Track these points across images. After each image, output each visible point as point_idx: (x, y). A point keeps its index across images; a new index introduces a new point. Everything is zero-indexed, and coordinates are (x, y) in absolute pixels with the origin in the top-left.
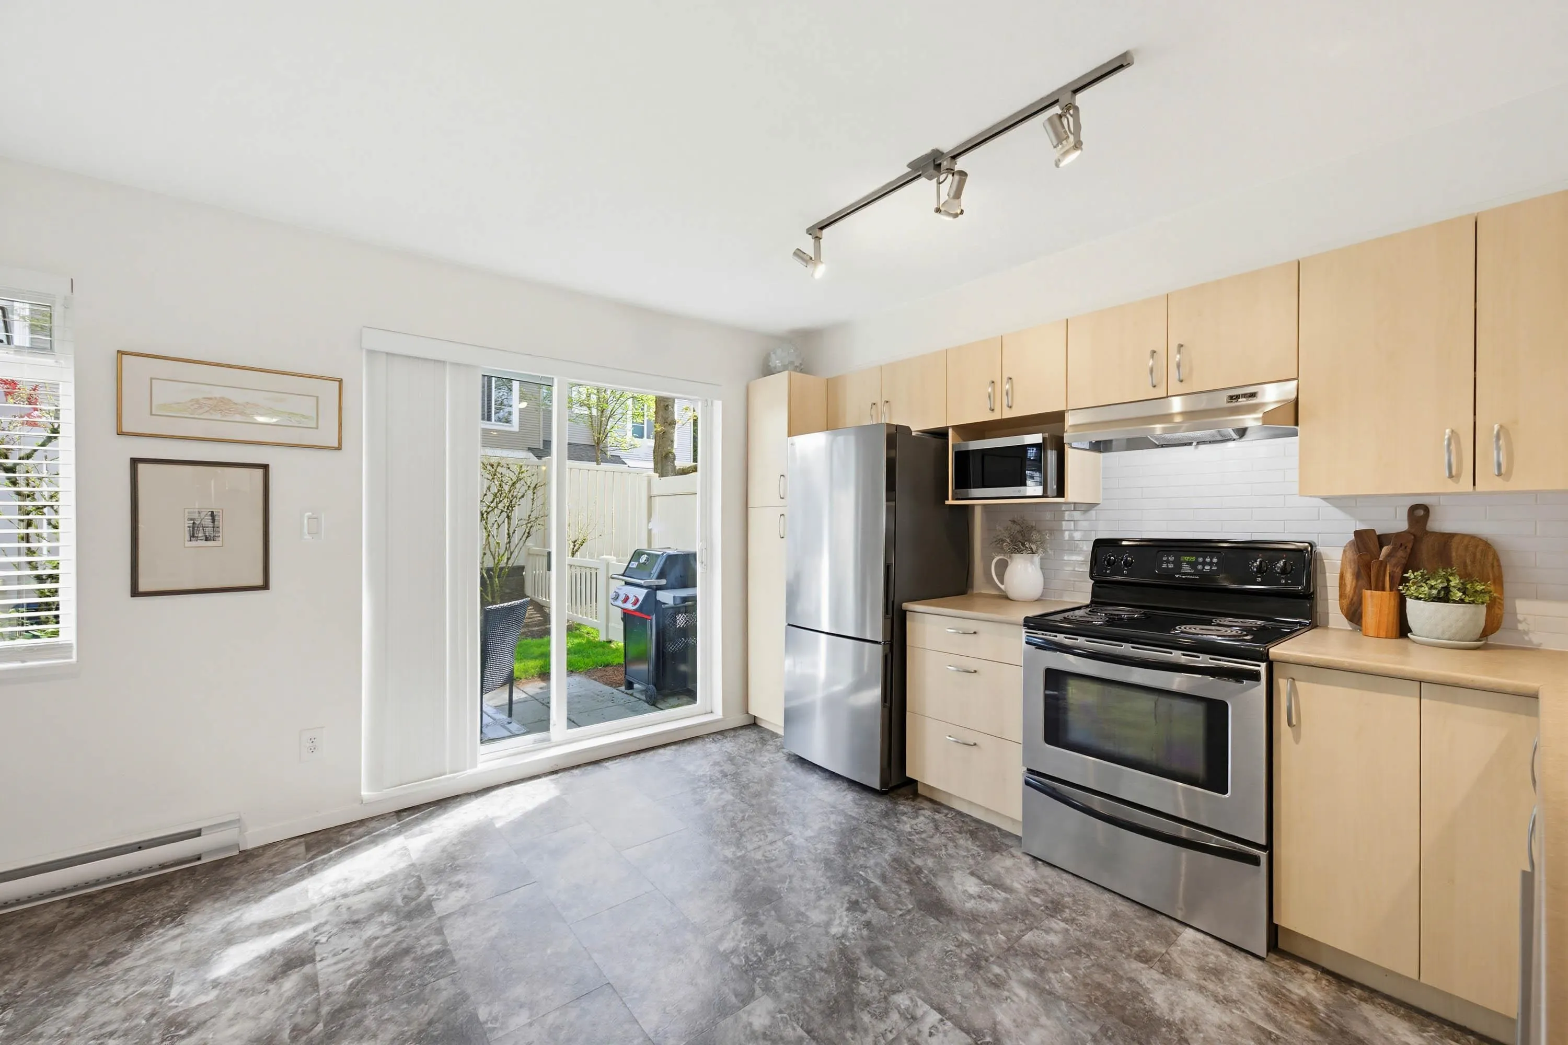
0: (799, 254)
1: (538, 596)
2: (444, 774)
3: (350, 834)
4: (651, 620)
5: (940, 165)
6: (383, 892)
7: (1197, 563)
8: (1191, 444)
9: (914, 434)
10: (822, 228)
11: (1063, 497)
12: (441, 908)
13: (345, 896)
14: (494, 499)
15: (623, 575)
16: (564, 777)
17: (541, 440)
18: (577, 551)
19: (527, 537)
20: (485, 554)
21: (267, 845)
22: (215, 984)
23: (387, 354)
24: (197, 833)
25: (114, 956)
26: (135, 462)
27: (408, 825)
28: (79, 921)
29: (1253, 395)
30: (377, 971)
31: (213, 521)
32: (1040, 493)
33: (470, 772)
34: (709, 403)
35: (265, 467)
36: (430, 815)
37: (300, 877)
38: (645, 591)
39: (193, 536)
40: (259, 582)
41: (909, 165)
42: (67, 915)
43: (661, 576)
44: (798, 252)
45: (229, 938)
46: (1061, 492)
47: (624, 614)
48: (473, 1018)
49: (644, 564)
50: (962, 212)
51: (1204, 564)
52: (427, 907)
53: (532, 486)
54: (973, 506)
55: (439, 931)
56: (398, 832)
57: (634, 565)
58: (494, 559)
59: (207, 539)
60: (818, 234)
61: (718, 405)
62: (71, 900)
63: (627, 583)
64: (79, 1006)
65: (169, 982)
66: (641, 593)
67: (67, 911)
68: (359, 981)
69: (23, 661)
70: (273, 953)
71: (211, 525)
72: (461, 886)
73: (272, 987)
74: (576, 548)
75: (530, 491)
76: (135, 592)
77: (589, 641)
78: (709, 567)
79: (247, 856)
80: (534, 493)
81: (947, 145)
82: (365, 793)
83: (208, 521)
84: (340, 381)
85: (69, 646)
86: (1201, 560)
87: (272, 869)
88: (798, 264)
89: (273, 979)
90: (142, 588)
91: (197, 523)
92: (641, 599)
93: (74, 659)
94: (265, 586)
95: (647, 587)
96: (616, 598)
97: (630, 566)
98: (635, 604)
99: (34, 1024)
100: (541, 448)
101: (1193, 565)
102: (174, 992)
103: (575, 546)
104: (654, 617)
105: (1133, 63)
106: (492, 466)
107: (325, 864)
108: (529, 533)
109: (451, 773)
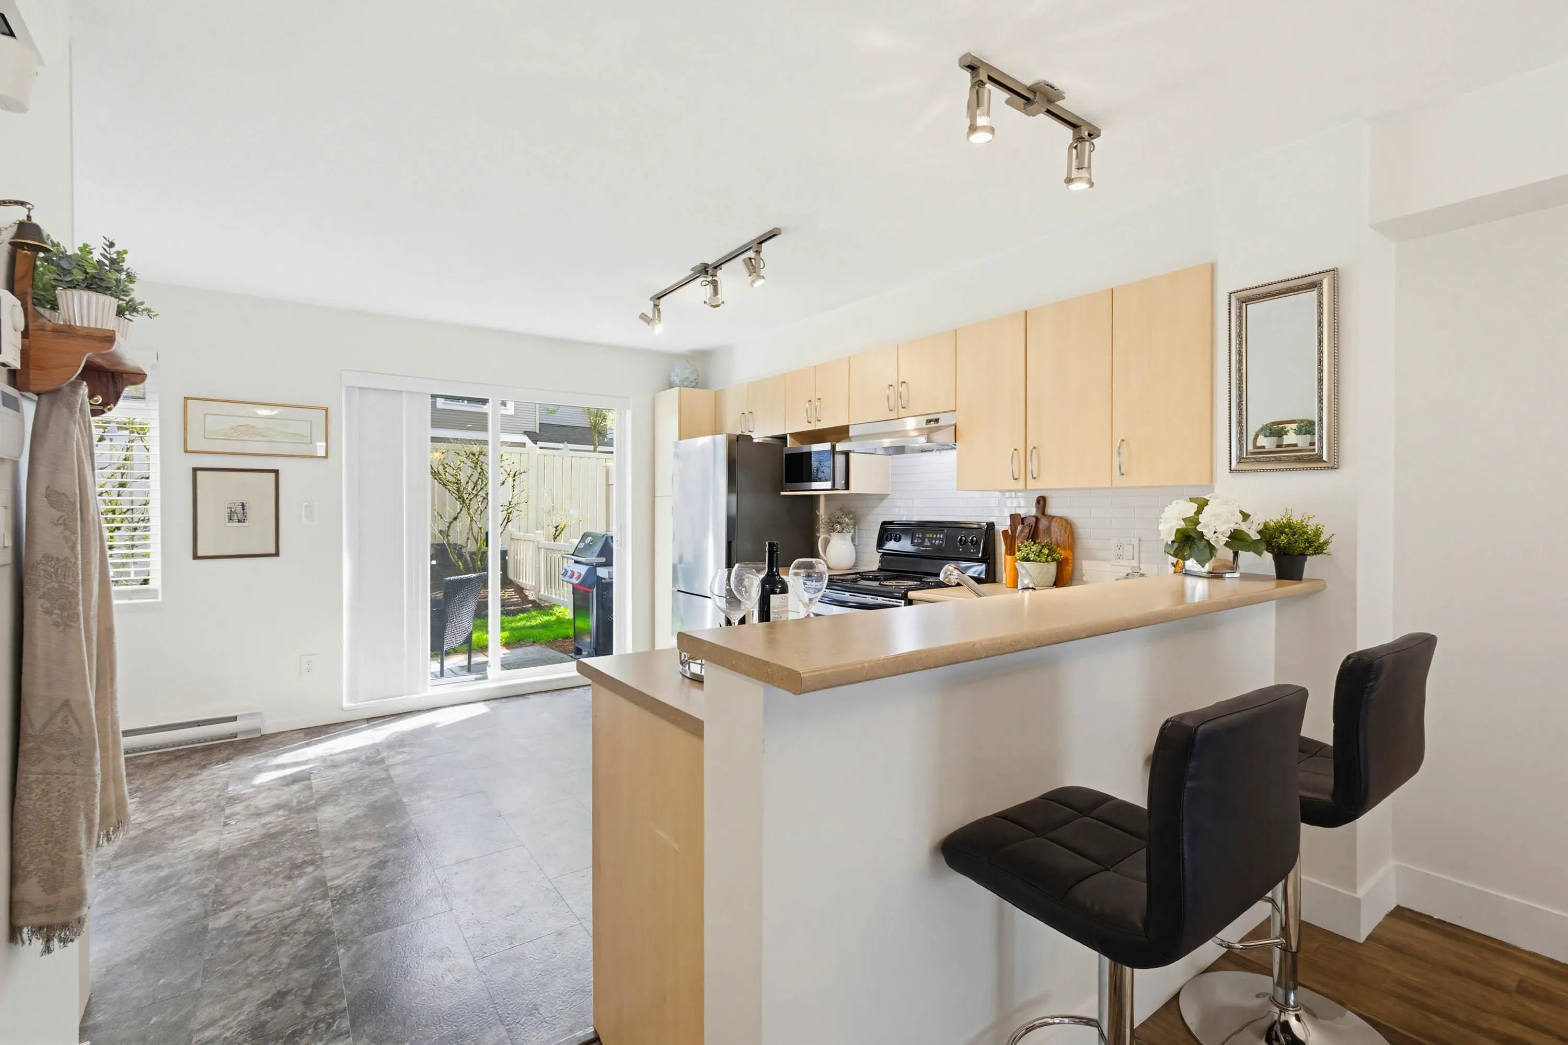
0: (643, 317)
1: (519, 579)
2: (403, 695)
3: (334, 729)
4: (593, 592)
5: (707, 271)
6: (354, 755)
7: (932, 538)
8: (932, 451)
9: (755, 441)
10: (659, 298)
11: (848, 490)
12: (388, 762)
13: (331, 755)
14: (474, 487)
15: (573, 555)
16: (494, 704)
17: (538, 422)
18: (558, 535)
19: (508, 522)
20: (468, 539)
21: (278, 733)
22: (253, 786)
23: (360, 388)
24: (234, 719)
25: (190, 776)
26: (195, 470)
27: (374, 726)
28: (168, 761)
29: (937, 420)
30: (347, 784)
31: (243, 509)
32: (830, 487)
33: (422, 695)
34: (623, 412)
35: (276, 472)
36: (389, 722)
37: (302, 747)
38: (587, 567)
39: (231, 519)
40: (273, 551)
41: (692, 270)
42: (158, 760)
43: (600, 555)
44: (643, 316)
45: (259, 770)
46: (847, 487)
47: (574, 588)
48: (400, 801)
49: (589, 544)
50: (723, 302)
51: (936, 539)
52: (382, 761)
53: (512, 474)
54: (819, 496)
55: (387, 770)
56: (367, 728)
57: (582, 545)
58: (477, 544)
59: (239, 521)
60: (657, 302)
61: (629, 413)
62: (159, 753)
63: (576, 562)
64: (177, 792)
65: (227, 784)
66: (583, 570)
67: (159, 758)
68: (336, 787)
69: (130, 599)
70: (285, 777)
71: (242, 512)
72: (406, 753)
73: (286, 789)
74: (557, 533)
75: (511, 479)
76: (196, 557)
77: (558, 618)
78: (622, 544)
79: (265, 737)
80: (514, 480)
81: (710, 260)
82: (346, 704)
83: (239, 509)
84: (327, 410)
85: (156, 591)
86: (935, 536)
87: (283, 743)
88: (642, 323)
89: (287, 785)
90: (199, 554)
91: (233, 510)
92: (583, 573)
93: (160, 599)
94: (277, 554)
95: (587, 564)
96: (565, 574)
97: (579, 547)
98: (578, 578)
99: (155, 797)
100: (538, 431)
101: (930, 539)
102: (230, 788)
103: (556, 531)
104: (595, 590)
105: (781, 234)
106: (474, 455)
107: (317, 742)
108: (508, 519)
109: (407, 695)
